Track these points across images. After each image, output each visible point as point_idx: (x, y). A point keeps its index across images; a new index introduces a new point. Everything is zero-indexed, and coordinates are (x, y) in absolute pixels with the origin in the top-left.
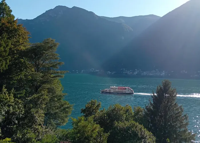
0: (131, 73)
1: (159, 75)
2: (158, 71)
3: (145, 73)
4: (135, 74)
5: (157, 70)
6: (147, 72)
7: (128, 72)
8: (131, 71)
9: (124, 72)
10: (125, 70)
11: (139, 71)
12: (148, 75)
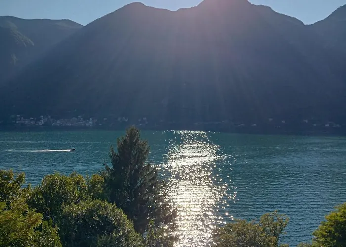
0: (32, 122)
1: (83, 125)
2: (82, 119)
3: (58, 123)
4: (41, 124)
5: (79, 116)
6: (62, 119)
7: (27, 122)
8: (32, 120)
9: (17, 122)
10: (20, 117)
11: (47, 119)
12: (64, 125)
